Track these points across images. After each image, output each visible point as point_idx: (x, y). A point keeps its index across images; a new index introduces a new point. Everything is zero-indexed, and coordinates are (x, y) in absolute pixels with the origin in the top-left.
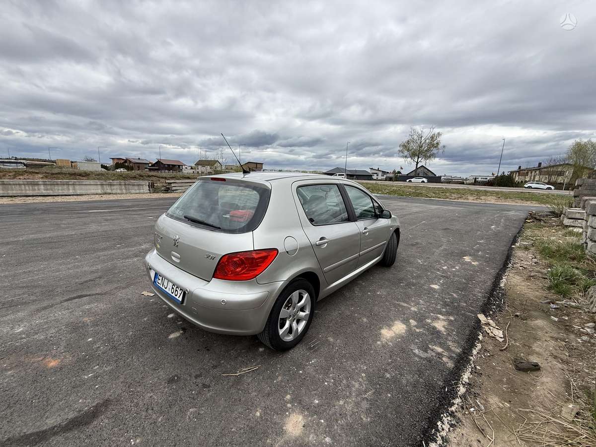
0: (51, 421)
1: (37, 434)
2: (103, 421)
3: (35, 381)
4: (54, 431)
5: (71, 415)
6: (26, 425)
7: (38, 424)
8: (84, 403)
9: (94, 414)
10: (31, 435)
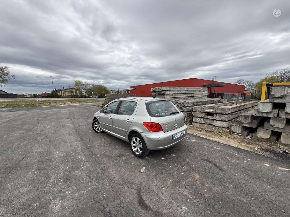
0: (212, 165)
1: (215, 166)
2: (206, 158)
3: (206, 176)
4: (213, 164)
5: (208, 163)
6: (215, 169)
7: (214, 167)
8: (205, 163)
9: (206, 160)
10: (216, 166)
